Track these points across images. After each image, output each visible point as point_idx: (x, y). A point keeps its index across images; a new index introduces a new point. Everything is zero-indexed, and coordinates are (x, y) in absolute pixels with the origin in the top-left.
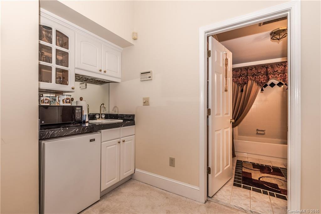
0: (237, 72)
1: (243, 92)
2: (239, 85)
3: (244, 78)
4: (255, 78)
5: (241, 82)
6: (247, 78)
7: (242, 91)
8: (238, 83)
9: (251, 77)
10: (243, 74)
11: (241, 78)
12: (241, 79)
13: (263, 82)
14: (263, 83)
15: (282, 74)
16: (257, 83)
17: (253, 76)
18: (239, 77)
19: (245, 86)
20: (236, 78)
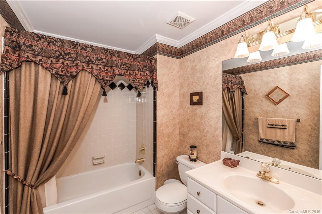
0: (51, 44)
1: (67, 96)
2: (57, 78)
3: (69, 62)
4: (92, 68)
5: (62, 72)
6: (77, 64)
7: (65, 92)
8: (54, 72)
9: (84, 64)
10: (67, 55)
11: (61, 61)
12: (63, 63)
13: (106, 79)
14: (106, 81)
15: (132, 72)
16: (96, 79)
17: (88, 63)
18: (57, 58)
19: (71, 82)
20: (48, 58)
